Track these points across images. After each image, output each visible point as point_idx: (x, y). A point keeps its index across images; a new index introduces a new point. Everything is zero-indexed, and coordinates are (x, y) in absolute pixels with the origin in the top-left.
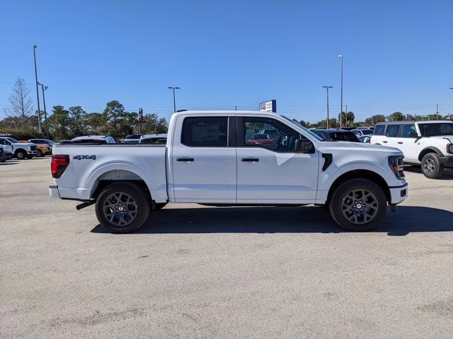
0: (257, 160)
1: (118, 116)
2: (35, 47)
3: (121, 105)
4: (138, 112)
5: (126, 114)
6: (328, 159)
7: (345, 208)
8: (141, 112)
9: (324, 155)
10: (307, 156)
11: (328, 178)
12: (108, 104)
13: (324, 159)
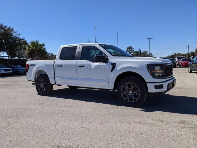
0: (84, 66)
1: (131, 53)
2: (95, 27)
3: (133, 48)
4: (139, 51)
5: (135, 52)
6: (114, 65)
7: (122, 93)
8: (140, 51)
9: (112, 64)
10: (104, 64)
11: (114, 76)
12: (128, 48)
13: (112, 65)
